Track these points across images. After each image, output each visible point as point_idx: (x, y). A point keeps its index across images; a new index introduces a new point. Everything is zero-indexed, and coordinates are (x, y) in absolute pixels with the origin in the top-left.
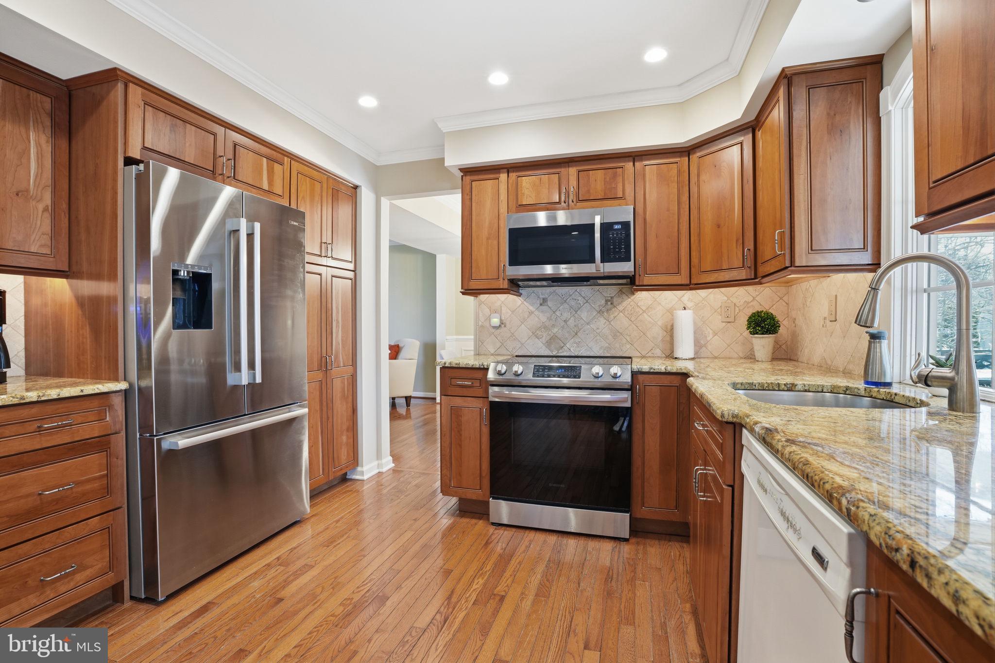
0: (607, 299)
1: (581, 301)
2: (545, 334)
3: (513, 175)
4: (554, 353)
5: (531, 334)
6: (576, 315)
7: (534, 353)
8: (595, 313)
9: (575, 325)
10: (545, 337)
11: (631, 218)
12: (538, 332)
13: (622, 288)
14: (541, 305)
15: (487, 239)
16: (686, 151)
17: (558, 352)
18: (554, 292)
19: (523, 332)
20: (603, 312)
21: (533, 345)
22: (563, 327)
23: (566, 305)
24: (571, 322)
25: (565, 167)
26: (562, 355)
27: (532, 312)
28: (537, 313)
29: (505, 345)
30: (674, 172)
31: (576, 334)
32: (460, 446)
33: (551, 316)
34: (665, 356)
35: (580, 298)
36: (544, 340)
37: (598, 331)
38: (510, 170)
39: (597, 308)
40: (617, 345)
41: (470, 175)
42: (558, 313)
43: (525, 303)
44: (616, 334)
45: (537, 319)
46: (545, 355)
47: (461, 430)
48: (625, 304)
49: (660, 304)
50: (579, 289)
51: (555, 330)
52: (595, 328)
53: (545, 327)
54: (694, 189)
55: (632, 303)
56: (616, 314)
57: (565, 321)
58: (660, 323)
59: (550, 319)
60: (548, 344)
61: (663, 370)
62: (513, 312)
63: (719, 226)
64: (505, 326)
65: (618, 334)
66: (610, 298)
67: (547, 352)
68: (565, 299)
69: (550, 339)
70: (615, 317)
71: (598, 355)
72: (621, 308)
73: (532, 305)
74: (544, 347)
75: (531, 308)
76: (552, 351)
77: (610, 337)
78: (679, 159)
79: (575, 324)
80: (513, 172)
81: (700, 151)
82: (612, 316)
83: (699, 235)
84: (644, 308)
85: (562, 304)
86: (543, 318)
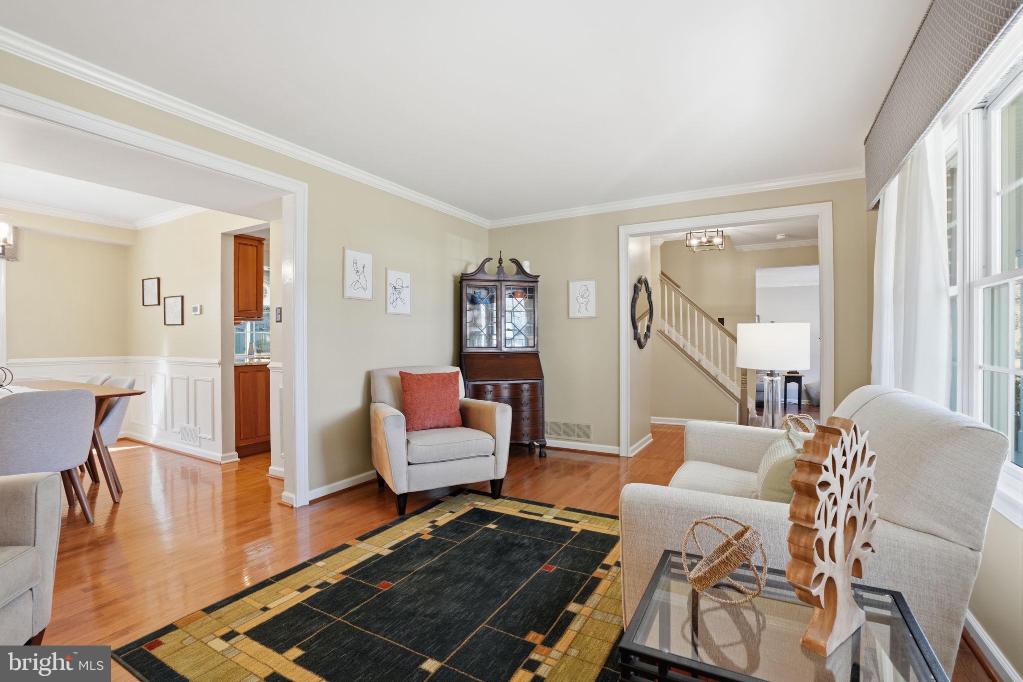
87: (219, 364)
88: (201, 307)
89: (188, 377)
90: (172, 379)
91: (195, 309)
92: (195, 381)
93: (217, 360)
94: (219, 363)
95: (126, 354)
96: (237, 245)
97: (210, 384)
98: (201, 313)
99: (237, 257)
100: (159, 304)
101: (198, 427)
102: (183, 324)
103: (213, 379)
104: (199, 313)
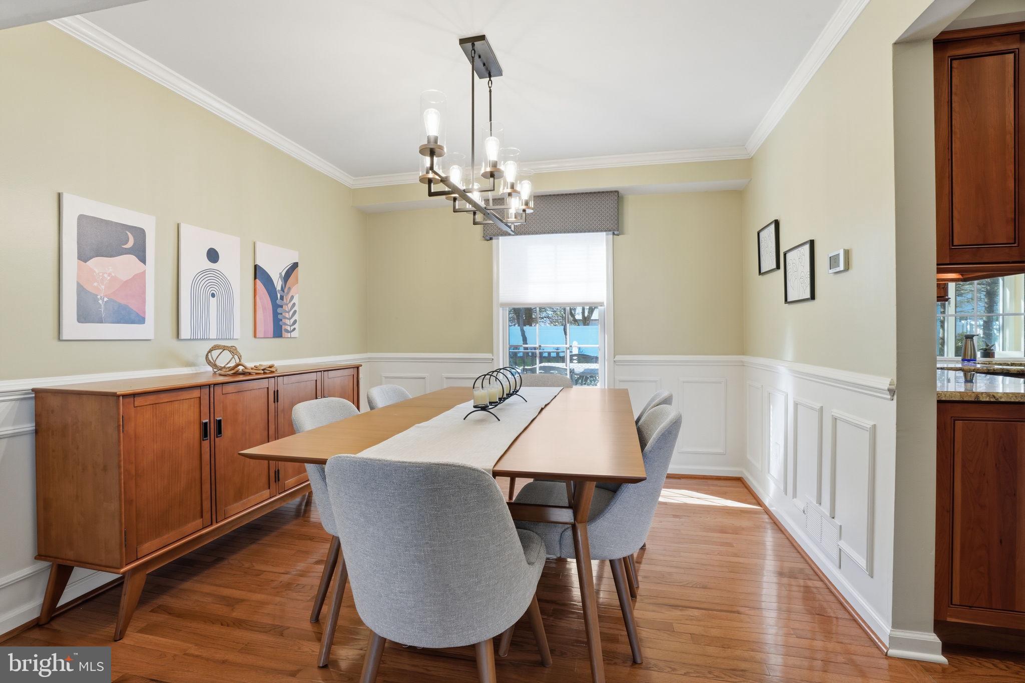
87: (891, 392)
88: (847, 253)
89: (822, 407)
90: (796, 405)
91: (834, 261)
92: (835, 419)
93: (886, 381)
94: (889, 390)
95: (743, 352)
96: (946, 67)
97: (867, 435)
98: (847, 267)
99: (945, 97)
100: (778, 267)
101: (837, 521)
102: (813, 297)
103: (874, 426)
104: (842, 267)
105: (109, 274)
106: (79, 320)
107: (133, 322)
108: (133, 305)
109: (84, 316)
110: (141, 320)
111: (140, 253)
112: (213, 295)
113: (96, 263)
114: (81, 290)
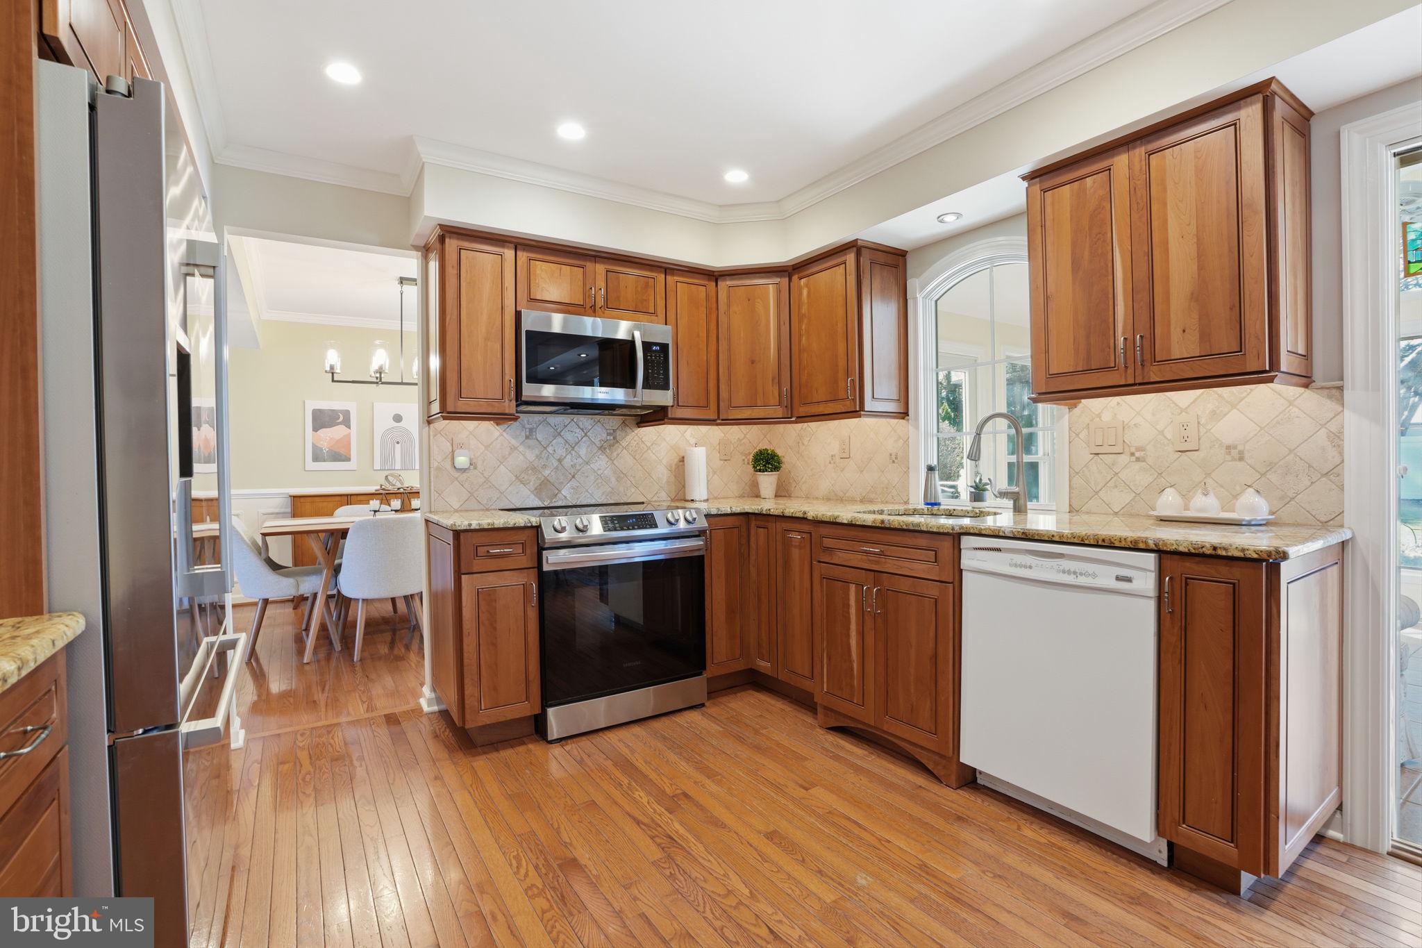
0: (609, 432)
1: (579, 433)
2: (533, 478)
3: (523, 256)
4: (546, 504)
5: (514, 478)
6: (573, 453)
7: (518, 506)
8: (595, 450)
9: (572, 465)
10: (534, 481)
11: (668, 340)
12: (523, 475)
13: (625, 419)
14: (527, 437)
15: (485, 340)
16: (714, 276)
17: (551, 502)
18: (545, 420)
19: (503, 476)
20: (605, 449)
21: (517, 493)
22: (557, 468)
23: (559, 440)
24: (568, 462)
25: (590, 261)
26: (556, 505)
27: (516, 448)
28: (521, 448)
29: (475, 496)
30: (703, 295)
31: (573, 477)
32: (494, 645)
33: (541, 454)
34: (669, 499)
35: (578, 430)
36: (532, 486)
37: (599, 472)
38: (519, 246)
39: (598, 444)
40: (621, 489)
41: (458, 239)
42: (550, 449)
43: (505, 434)
44: (621, 475)
45: (522, 457)
46: (535, 506)
47: (496, 621)
48: (628, 438)
49: (664, 439)
50: (576, 418)
51: (547, 473)
52: (596, 469)
53: (534, 469)
54: (723, 318)
55: (636, 438)
56: (619, 450)
57: (560, 461)
58: (664, 462)
59: (538, 457)
60: (538, 491)
61: (729, 511)
62: (487, 447)
63: (753, 362)
64: (475, 468)
65: (622, 475)
66: (612, 431)
67: (536, 502)
68: (558, 431)
69: (540, 485)
70: (618, 455)
71: (600, 502)
72: (624, 443)
73: (516, 437)
74: (532, 497)
75: (513, 442)
76: (543, 501)
77: (613, 479)
78: (707, 283)
79: (572, 463)
80: (524, 250)
81: (731, 280)
82: (615, 454)
83: (729, 368)
84: (649, 444)
85: (555, 437)
86: (531, 456)
105: (329, 437)
106: (313, 461)
107: (344, 461)
108: (342, 451)
109: (316, 458)
110: (348, 459)
111: (347, 423)
112: (398, 443)
113: (323, 432)
114: (314, 446)
